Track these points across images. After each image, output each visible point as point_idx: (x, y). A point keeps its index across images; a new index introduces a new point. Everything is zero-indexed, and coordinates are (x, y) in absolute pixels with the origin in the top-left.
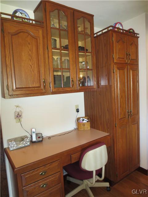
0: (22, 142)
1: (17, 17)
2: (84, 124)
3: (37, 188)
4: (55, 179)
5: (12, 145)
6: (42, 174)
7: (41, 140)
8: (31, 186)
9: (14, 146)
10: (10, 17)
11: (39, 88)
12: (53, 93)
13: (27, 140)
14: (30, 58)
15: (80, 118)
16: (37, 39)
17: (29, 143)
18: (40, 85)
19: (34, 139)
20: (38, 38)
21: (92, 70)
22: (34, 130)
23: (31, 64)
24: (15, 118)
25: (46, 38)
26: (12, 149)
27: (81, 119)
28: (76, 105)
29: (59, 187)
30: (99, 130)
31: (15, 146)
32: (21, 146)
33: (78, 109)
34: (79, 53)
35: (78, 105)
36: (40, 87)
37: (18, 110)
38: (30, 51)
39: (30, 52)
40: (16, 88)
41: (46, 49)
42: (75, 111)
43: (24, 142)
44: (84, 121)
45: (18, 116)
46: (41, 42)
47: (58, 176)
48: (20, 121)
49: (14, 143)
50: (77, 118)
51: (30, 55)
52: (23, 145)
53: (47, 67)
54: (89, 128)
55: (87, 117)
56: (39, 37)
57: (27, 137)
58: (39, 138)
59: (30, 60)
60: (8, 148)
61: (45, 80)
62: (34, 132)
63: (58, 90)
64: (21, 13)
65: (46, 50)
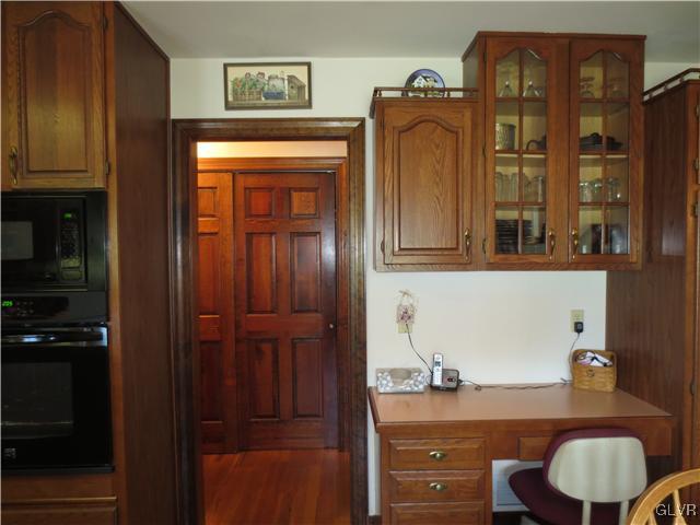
0: (406, 382)
1: (414, 90)
2: (592, 371)
3: (420, 485)
4: (467, 481)
5: (385, 382)
6: (435, 455)
7: (452, 386)
8: (408, 475)
9: (387, 385)
10: (398, 94)
11: (455, 252)
12: (492, 267)
13: (419, 378)
14: (438, 179)
15: (587, 351)
16: (457, 133)
17: (421, 387)
18: (458, 244)
19: (438, 382)
20: (460, 130)
21: (626, 205)
22: (438, 358)
23: (438, 194)
24: (398, 322)
25: (480, 129)
26: (382, 390)
27: (589, 354)
28: (573, 311)
29: (476, 509)
30: (643, 398)
31: (391, 384)
32: (402, 388)
33: (582, 323)
34: (581, 157)
35: (583, 311)
36: (457, 249)
37: (406, 302)
38: (438, 162)
39: (438, 167)
40: (400, 249)
41: (481, 152)
42: (570, 327)
43: (412, 382)
44: (595, 363)
45: (406, 317)
46: (468, 139)
47: (477, 478)
48: (408, 330)
49: (389, 378)
50: (575, 349)
51: (437, 172)
52: (408, 389)
53: (481, 199)
54: (610, 387)
55: (610, 353)
56: (463, 128)
57: (420, 372)
58: (450, 380)
59: (437, 184)
60: (377, 388)
61: (470, 231)
62: (438, 363)
63: (506, 259)
64: (425, 78)
65: (481, 158)
